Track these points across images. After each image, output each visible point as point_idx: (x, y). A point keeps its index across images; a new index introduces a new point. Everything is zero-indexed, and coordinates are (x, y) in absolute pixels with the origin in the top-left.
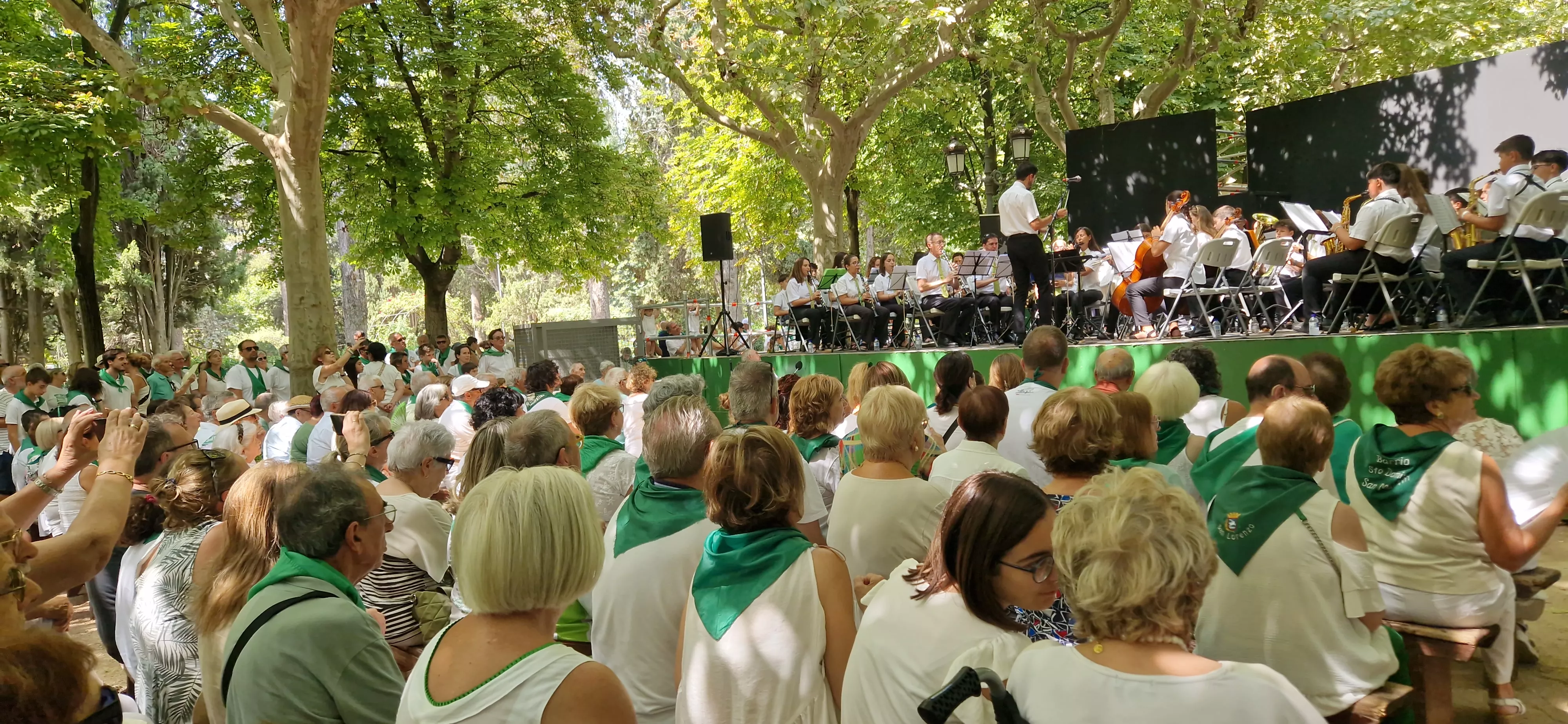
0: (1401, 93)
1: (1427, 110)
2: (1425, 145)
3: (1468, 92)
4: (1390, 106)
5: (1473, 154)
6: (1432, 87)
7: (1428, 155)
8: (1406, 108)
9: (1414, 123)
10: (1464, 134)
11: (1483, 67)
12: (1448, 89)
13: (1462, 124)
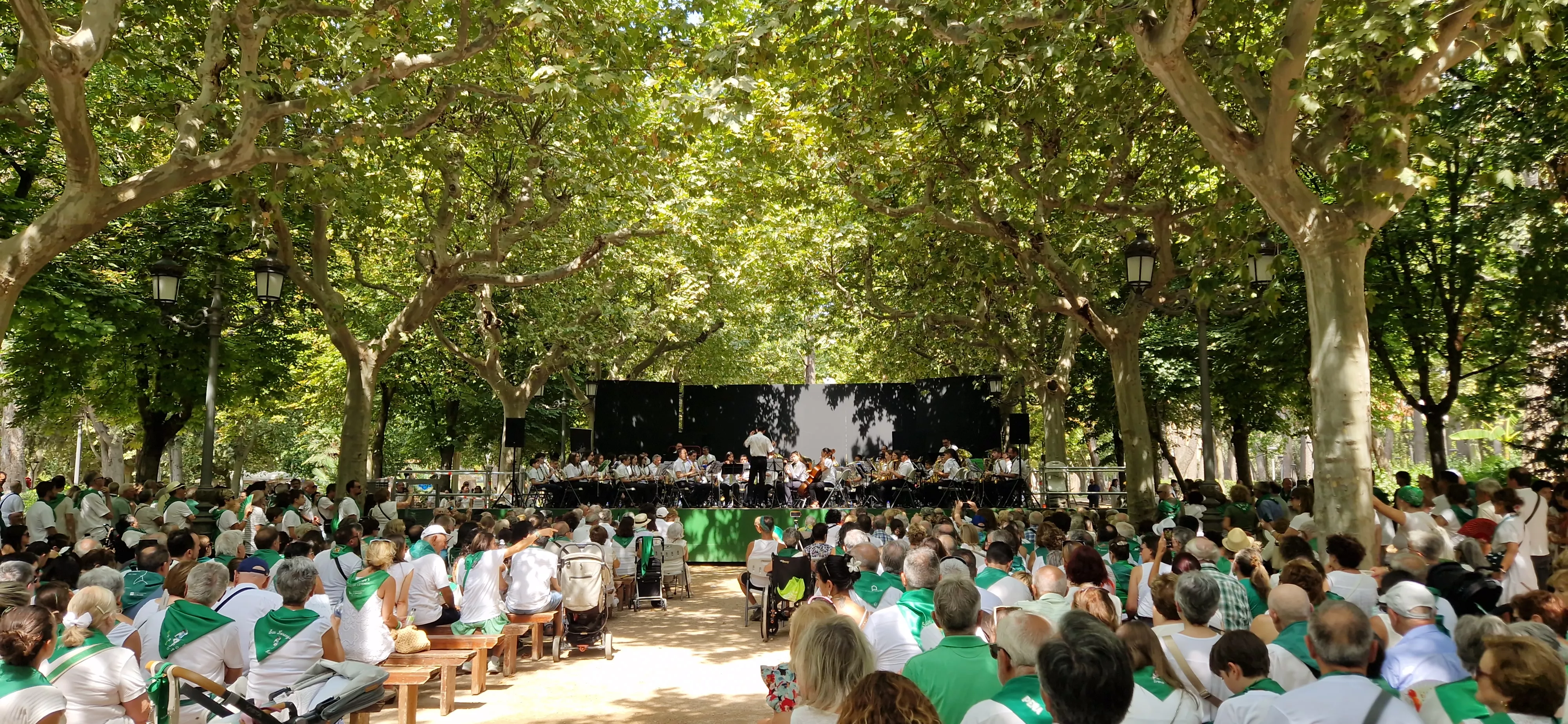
0: (766, 394)
1: (777, 404)
2: (776, 421)
3: (796, 399)
4: (761, 400)
5: (798, 430)
6: (780, 393)
7: (778, 427)
8: (768, 401)
9: (771, 410)
10: (795, 420)
11: (803, 389)
12: (787, 396)
13: (793, 415)
